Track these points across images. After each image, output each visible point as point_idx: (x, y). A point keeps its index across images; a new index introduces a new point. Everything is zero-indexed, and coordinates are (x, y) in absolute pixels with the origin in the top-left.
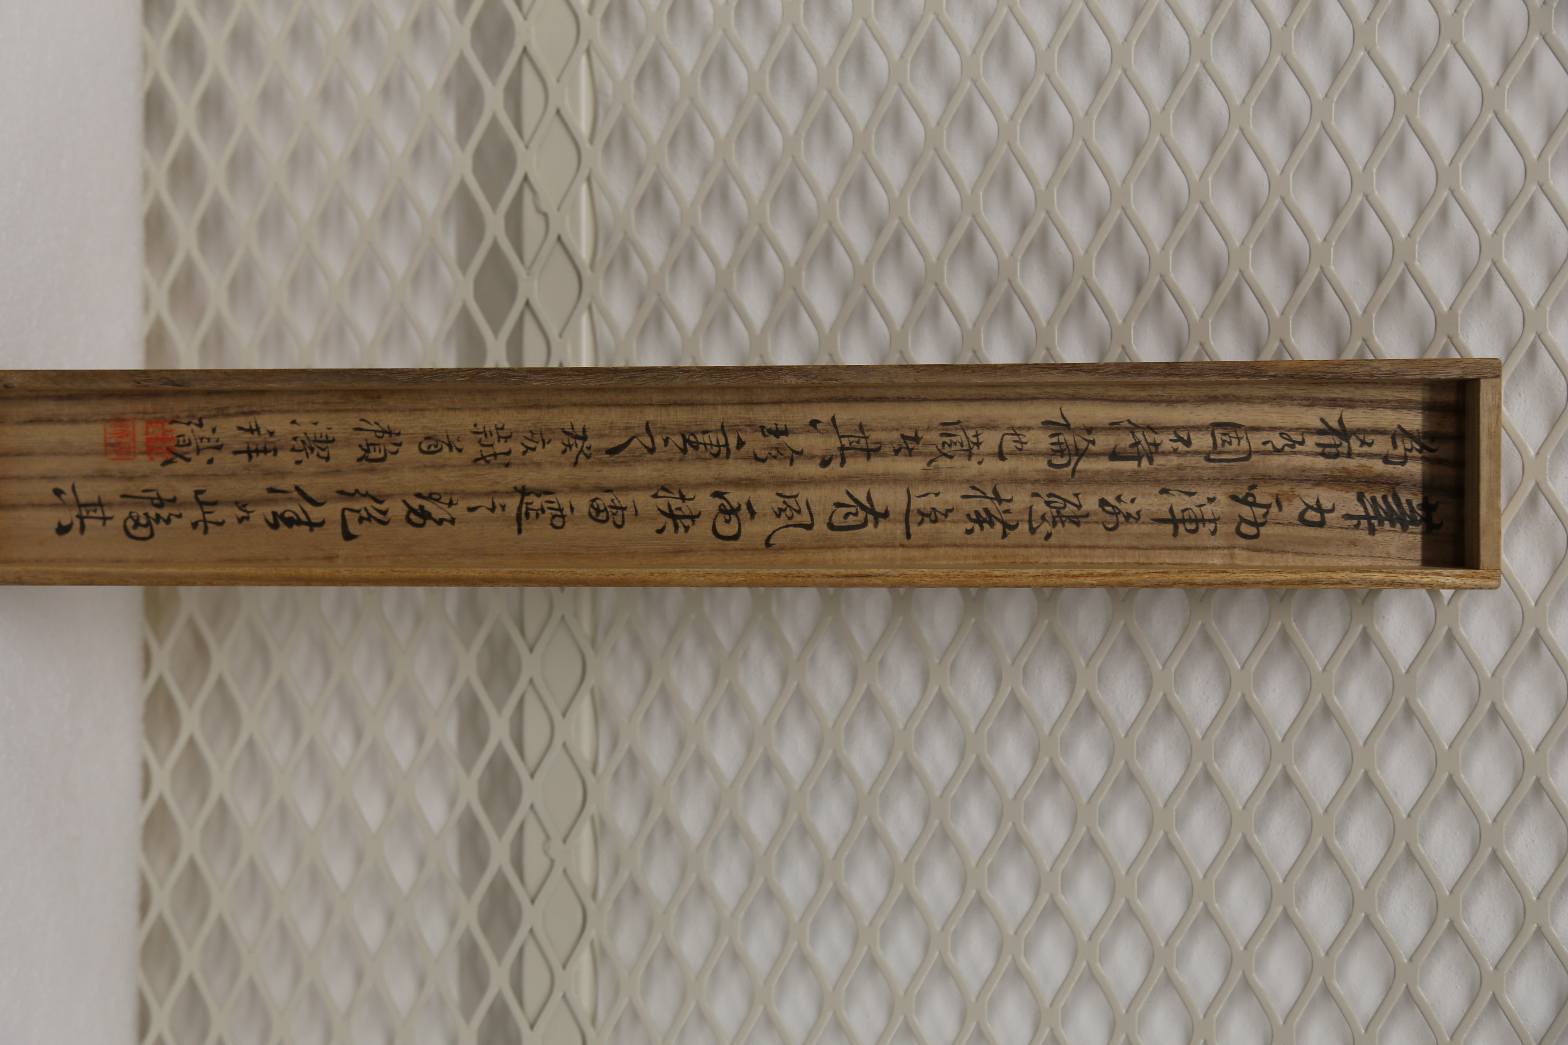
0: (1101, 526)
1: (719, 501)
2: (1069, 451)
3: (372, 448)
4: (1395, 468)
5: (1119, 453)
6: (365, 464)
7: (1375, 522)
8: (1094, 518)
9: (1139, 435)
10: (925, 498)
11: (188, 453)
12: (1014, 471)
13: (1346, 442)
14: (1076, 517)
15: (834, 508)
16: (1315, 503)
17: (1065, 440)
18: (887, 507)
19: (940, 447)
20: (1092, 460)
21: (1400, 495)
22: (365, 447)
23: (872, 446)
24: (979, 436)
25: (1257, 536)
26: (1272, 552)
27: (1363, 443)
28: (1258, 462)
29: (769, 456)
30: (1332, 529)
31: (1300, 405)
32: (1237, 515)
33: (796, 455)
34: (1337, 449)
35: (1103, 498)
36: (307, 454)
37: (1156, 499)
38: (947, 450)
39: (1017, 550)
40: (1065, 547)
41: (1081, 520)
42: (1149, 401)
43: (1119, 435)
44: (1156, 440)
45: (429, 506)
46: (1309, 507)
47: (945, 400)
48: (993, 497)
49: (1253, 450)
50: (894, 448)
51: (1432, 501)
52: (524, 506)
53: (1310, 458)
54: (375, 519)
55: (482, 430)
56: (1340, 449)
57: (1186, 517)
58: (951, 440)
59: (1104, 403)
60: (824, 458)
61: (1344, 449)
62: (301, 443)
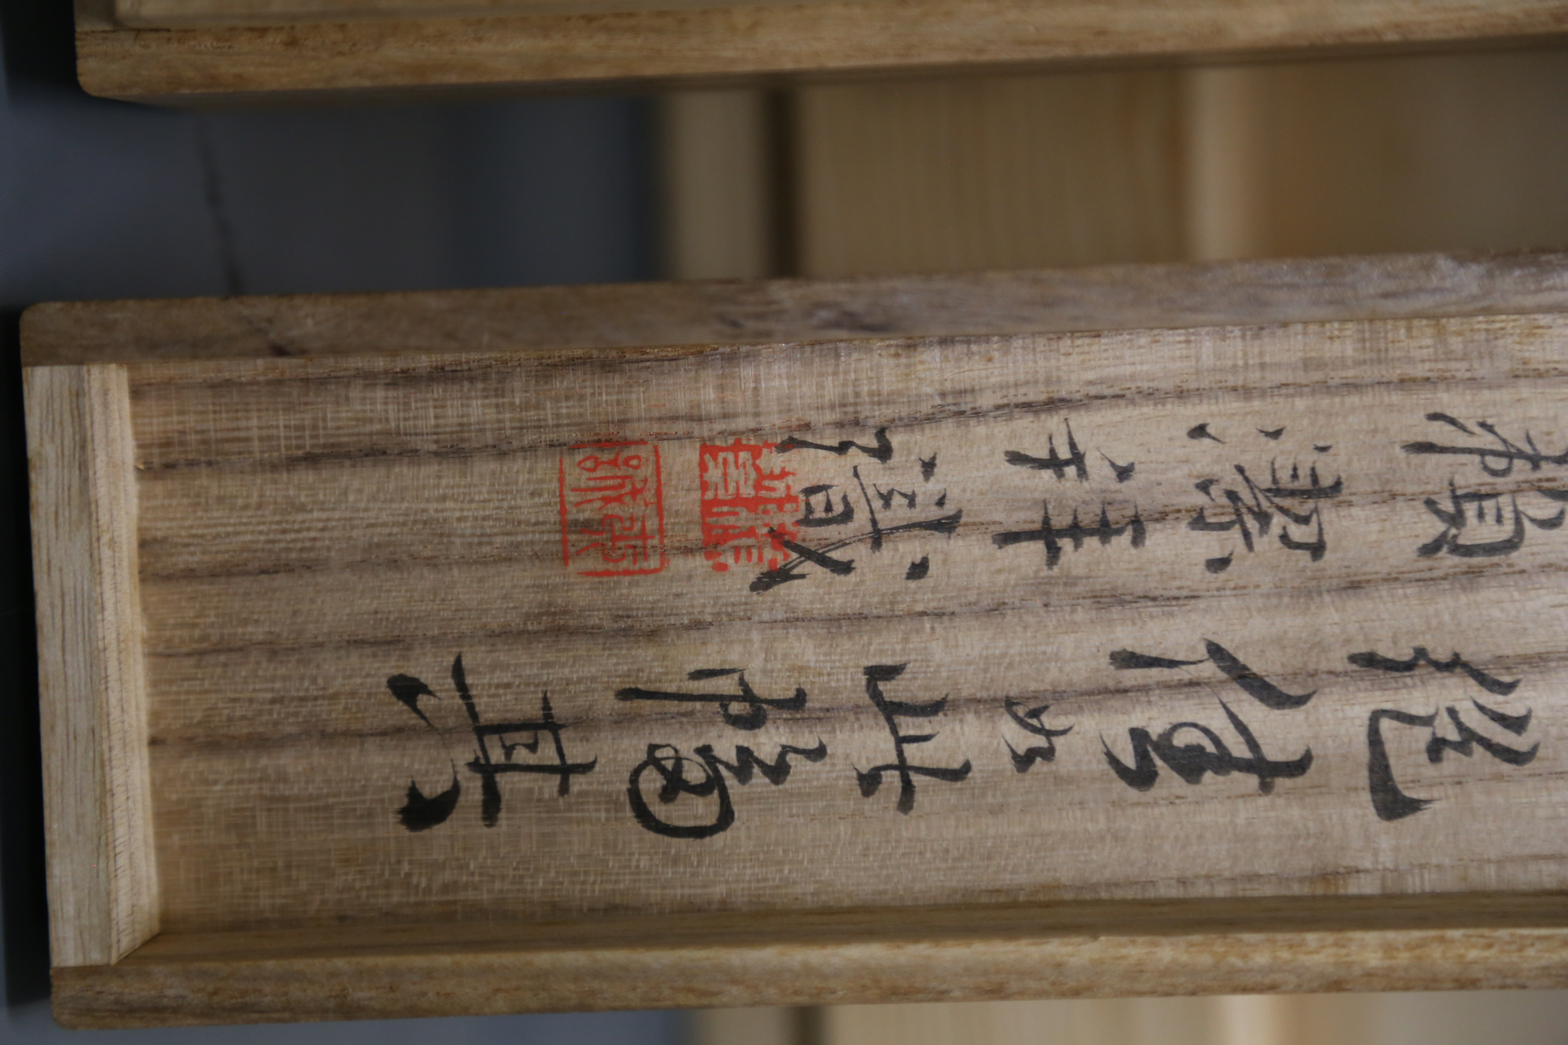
3: (1470, 509)
6: (1447, 561)
11: (842, 544)
22: (1448, 506)
36: (1246, 535)
54: (1487, 744)
62: (1225, 501)
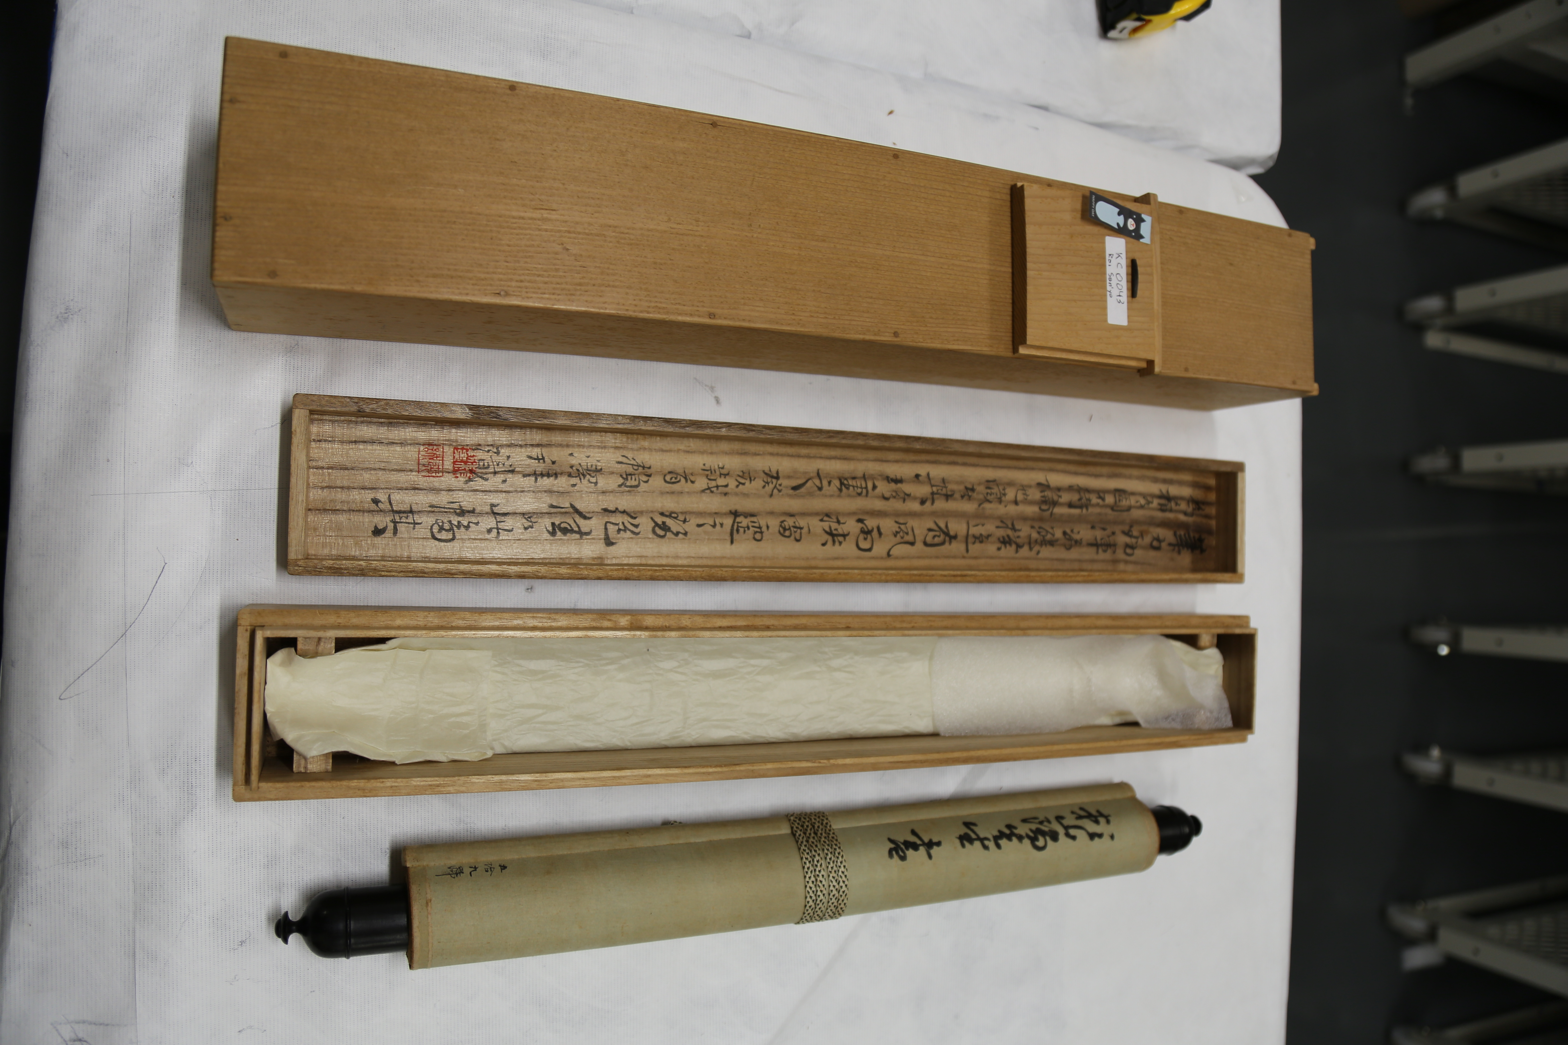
0: (1063, 547)
1: (860, 525)
2: (1049, 502)
3: (629, 477)
4: (1187, 519)
5: (1072, 504)
6: (623, 488)
7: (1180, 548)
8: (1060, 542)
9: (1082, 494)
10: (977, 527)
11: (486, 474)
12: (1022, 512)
13: (1170, 503)
14: (1051, 541)
15: (927, 532)
16: (1156, 537)
17: (1047, 495)
18: (956, 533)
19: (985, 495)
20: (1059, 507)
22: (625, 476)
23: (949, 493)
24: (1005, 490)
25: (1133, 555)
26: (1139, 563)
27: (1175, 504)
28: (1134, 512)
29: (891, 496)
30: (1162, 552)
31: (1151, 481)
32: (1124, 542)
33: (906, 497)
34: (1166, 507)
35: (1065, 531)
36: (580, 479)
37: (1089, 532)
38: (989, 497)
39: (1023, 561)
40: (1046, 559)
41: (1054, 543)
42: (1088, 474)
43: (1072, 493)
44: (1089, 497)
45: (669, 522)
46: (1154, 539)
48: (1011, 528)
49: (1132, 505)
50: (961, 495)
51: (1202, 537)
52: (736, 524)
53: (1155, 512)
54: (630, 530)
55: (709, 468)
57: (1102, 543)
58: (991, 492)
59: (1066, 474)
60: (922, 500)
61: (1169, 507)
62: (576, 471)
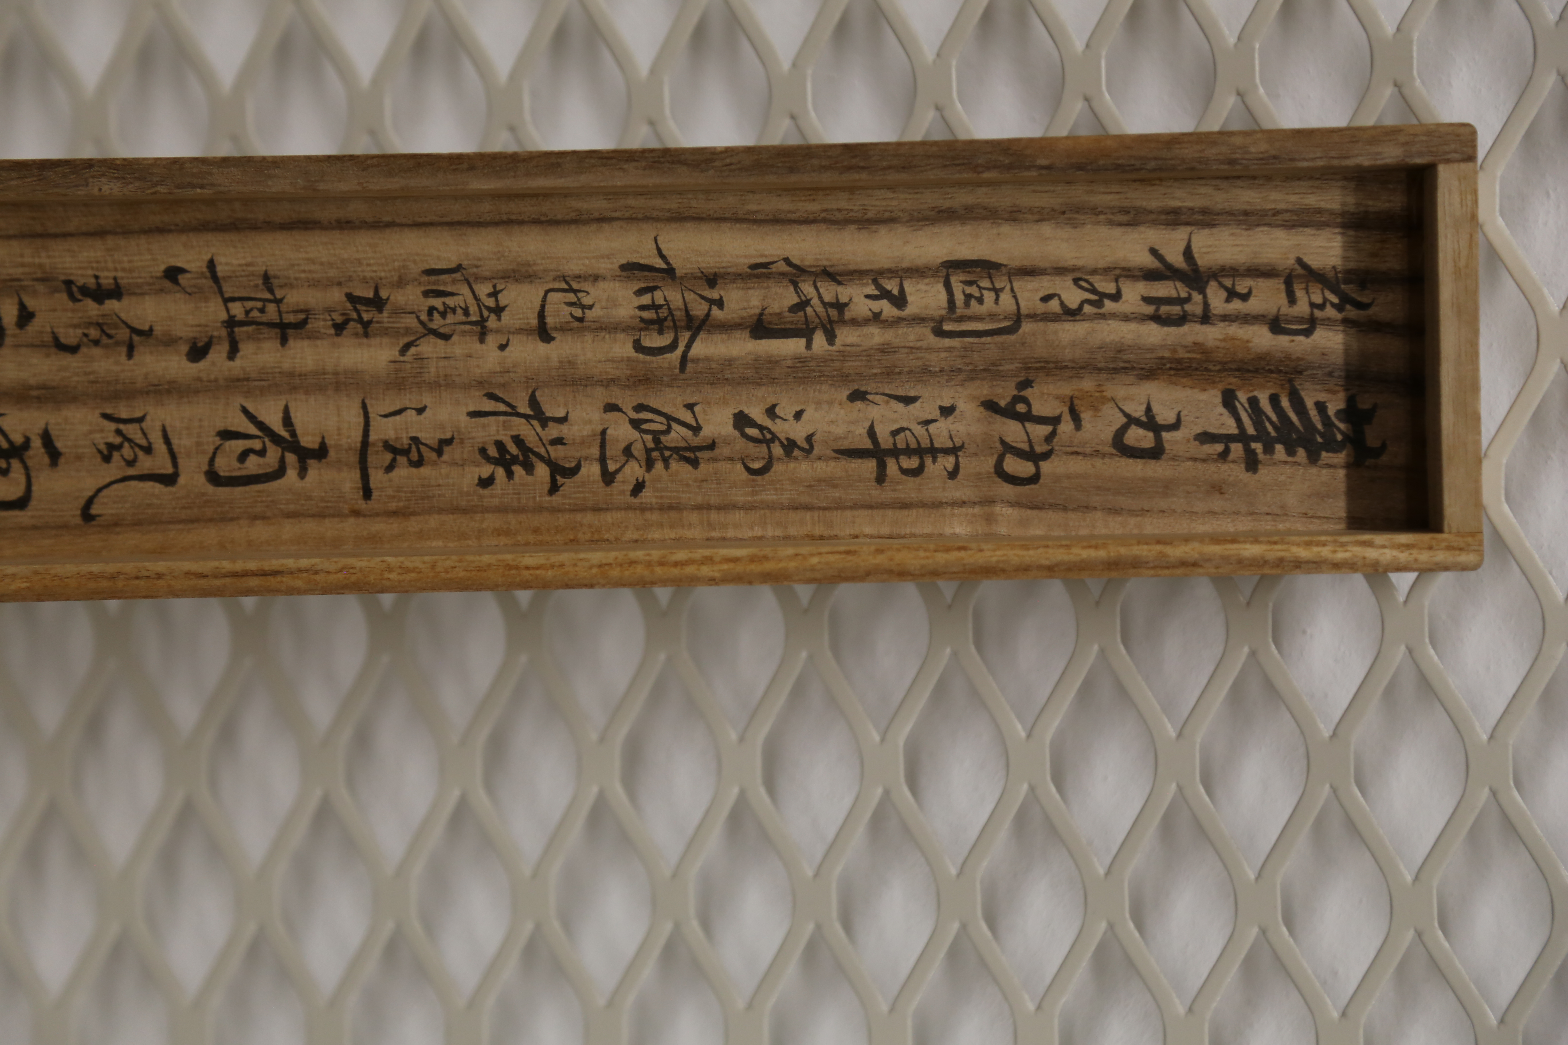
0: (739, 466)
2: (674, 321)
4: (1293, 341)
5: (770, 323)
7: (1257, 447)
8: (726, 451)
9: (807, 289)
10: (398, 418)
12: (569, 362)
13: (1200, 294)
14: (690, 449)
15: (218, 441)
16: (1143, 413)
17: (665, 300)
18: (323, 438)
19: (424, 317)
20: (717, 337)
21: (1303, 394)
23: (290, 318)
24: (500, 296)
25: (1034, 479)
26: (1065, 509)
27: (1232, 294)
28: (1034, 335)
29: (85, 339)
30: (1177, 463)
31: (1111, 223)
32: (997, 439)
33: (139, 337)
34: (1183, 308)
35: (741, 412)
37: (842, 412)
38: (437, 322)
39: (579, 517)
40: (671, 508)
41: (699, 454)
42: (825, 221)
43: (768, 287)
44: (840, 297)
46: (1131, 421)
47: (432, 224)
48: (531, 413)
49: (1024, 311)
50: (333, 320)
51: (1365, 403)
53: (1133, 326)
56: (1187, 307)
57: (901, 445)
58: (444, 304)
59: (738, 225)
60: (195, 344)
61: (1195, 307)
